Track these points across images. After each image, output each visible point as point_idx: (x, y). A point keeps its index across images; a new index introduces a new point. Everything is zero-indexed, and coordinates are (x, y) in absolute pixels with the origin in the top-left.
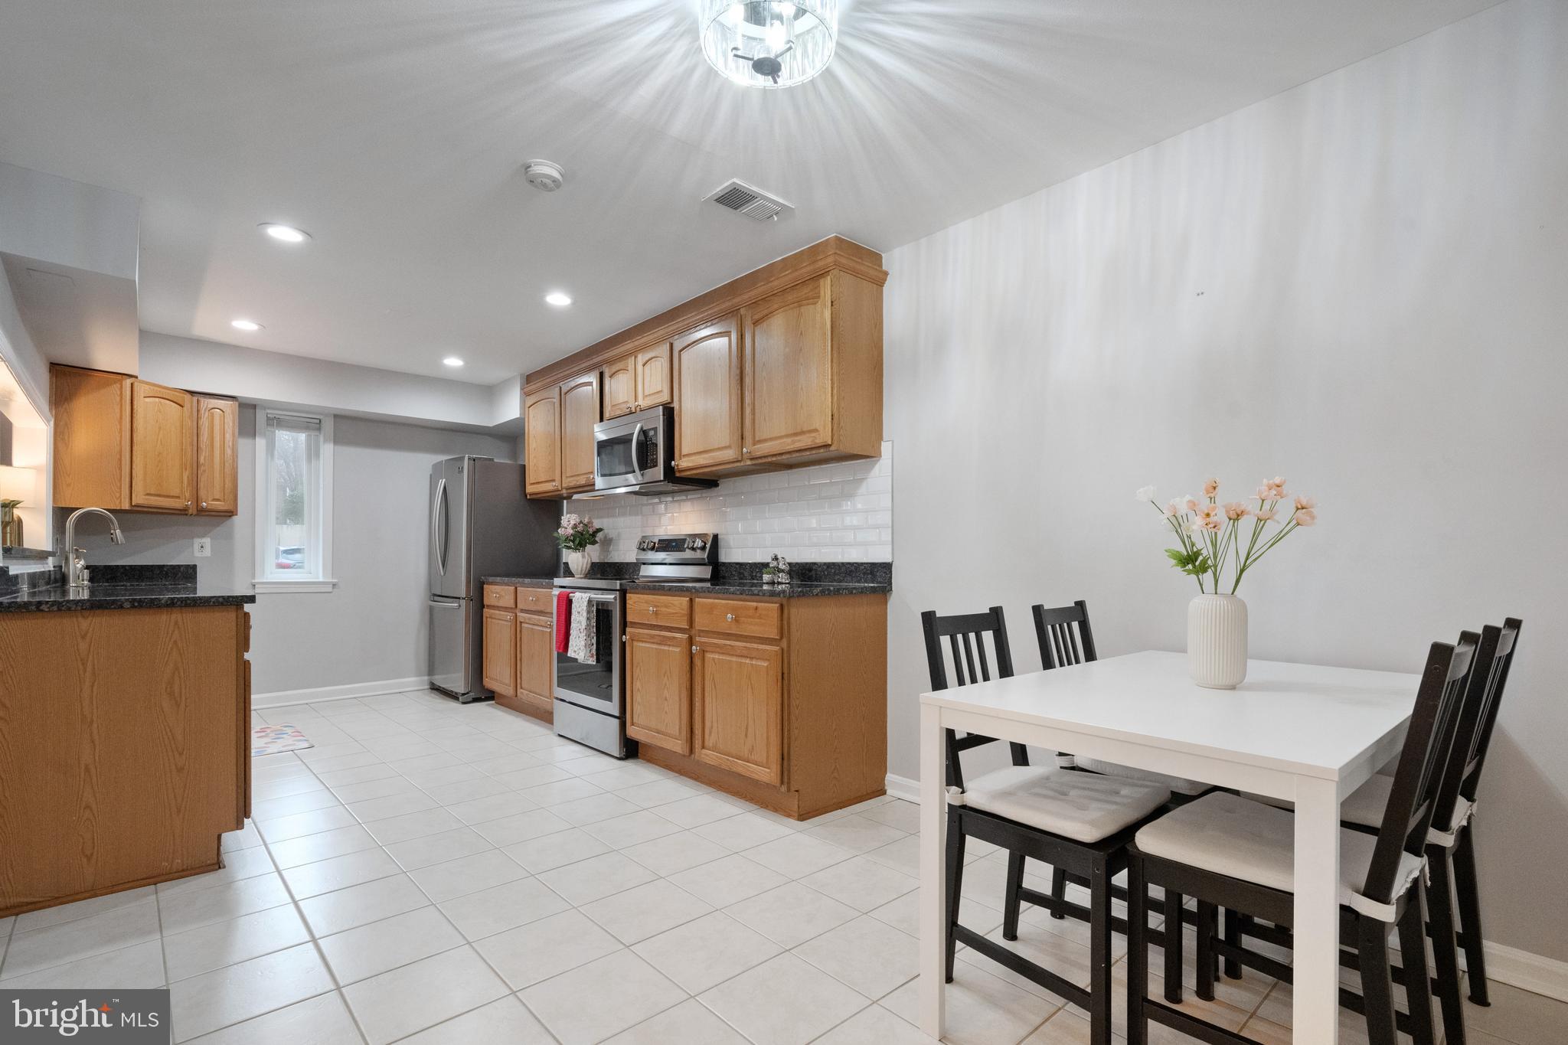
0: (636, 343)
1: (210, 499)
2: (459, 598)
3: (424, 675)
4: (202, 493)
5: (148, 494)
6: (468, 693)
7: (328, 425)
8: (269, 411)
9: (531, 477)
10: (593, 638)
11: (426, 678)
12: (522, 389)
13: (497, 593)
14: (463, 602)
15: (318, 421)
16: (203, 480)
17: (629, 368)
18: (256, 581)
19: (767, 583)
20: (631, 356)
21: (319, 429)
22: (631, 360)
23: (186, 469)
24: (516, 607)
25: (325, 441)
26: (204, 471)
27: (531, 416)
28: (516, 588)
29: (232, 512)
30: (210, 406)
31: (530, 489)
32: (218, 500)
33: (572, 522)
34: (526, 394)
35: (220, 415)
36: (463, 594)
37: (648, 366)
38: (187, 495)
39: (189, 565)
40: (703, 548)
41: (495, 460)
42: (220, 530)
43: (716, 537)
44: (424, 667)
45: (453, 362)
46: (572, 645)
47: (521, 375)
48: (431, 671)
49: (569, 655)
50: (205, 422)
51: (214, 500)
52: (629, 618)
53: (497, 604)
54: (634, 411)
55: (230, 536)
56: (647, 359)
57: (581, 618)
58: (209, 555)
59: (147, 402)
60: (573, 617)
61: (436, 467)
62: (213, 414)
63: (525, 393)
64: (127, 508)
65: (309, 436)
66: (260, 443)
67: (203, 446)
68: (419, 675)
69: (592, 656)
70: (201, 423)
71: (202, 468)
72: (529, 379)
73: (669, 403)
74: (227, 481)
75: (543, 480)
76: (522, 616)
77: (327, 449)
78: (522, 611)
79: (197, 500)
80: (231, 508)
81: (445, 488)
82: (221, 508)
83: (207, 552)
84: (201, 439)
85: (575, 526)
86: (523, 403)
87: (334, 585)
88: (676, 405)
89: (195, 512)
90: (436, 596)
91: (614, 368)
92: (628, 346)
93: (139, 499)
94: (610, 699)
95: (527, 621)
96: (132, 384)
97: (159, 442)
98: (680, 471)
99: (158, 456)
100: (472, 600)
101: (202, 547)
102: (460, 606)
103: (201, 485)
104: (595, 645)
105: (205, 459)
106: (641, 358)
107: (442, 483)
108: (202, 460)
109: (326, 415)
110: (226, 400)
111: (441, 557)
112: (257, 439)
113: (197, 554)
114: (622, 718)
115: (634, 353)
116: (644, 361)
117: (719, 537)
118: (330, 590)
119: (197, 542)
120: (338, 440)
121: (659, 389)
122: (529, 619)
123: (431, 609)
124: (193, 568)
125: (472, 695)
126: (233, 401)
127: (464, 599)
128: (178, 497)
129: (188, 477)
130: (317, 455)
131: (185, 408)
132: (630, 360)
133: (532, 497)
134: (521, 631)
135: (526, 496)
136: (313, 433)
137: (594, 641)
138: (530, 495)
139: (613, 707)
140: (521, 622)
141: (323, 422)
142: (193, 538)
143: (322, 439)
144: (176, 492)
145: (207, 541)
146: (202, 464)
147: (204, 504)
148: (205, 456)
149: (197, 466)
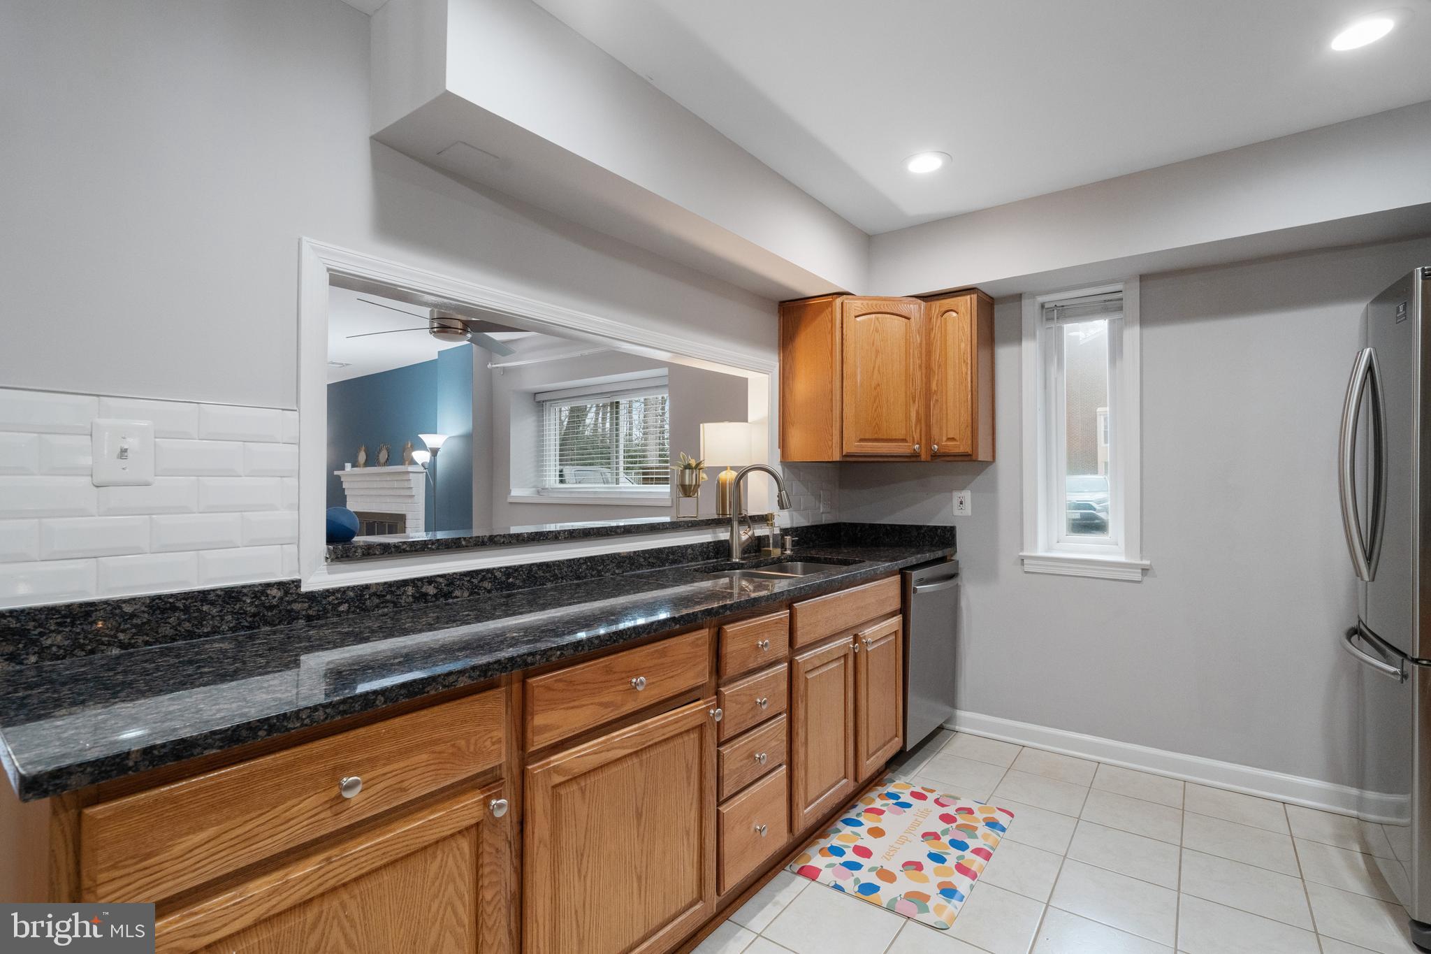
1: (944, 439)
4: (935, 431)
5: (862, 440)
7: (1132, 296)
8: (1041, 299)
16: (935, 412)
18: (1024, 554)
21: (1123, 310)
23: (914, 402)
26: (937, 400)
29: (970, 455)
32: (954, 440)
35: (955, 319)
38: (917, 437)
39: (945, 527)
42: (980, 480)
51: (949, 439)
55: (994, 488)
58: (970, 514)
59: (860, 322)
62: (945, 320)
64: (838, 459)
65: (1111, 323)
66: (1029, 347)
70: (932, 333)
71: (935, 397)
74: (962, 411)
77: (1132, 334)
79: (929, 439)
80: (968, 450)
83: (968, 510)
84: (933, 357)
87: (1145, 571)
89: (929, 459)
93: (853, 446)
96: (842, 303)
97: (876, 371)
99: (875, 389)
101: (961, 503)
103: (933, 421)
105: (937, 385)
108: (934, 387)
110: (962, 296)
112: (1024, 344)
113: (957, 512)
118: (1138, 577)
119: (957, 496)
124: (952, 530)
126: (970, 295)
128: (904, 440)
129: (918, 413)
130: (1122, 351)
131: (912, 320)
136: (1116, 317)
141: (1126, 294)
142: (951, 491)
143: (1126, 323)
144: (900, 433)
145: (967, 495)
146: (935, 391)
147: (936, 446)
148: (938, 380)
149: (928, 394)
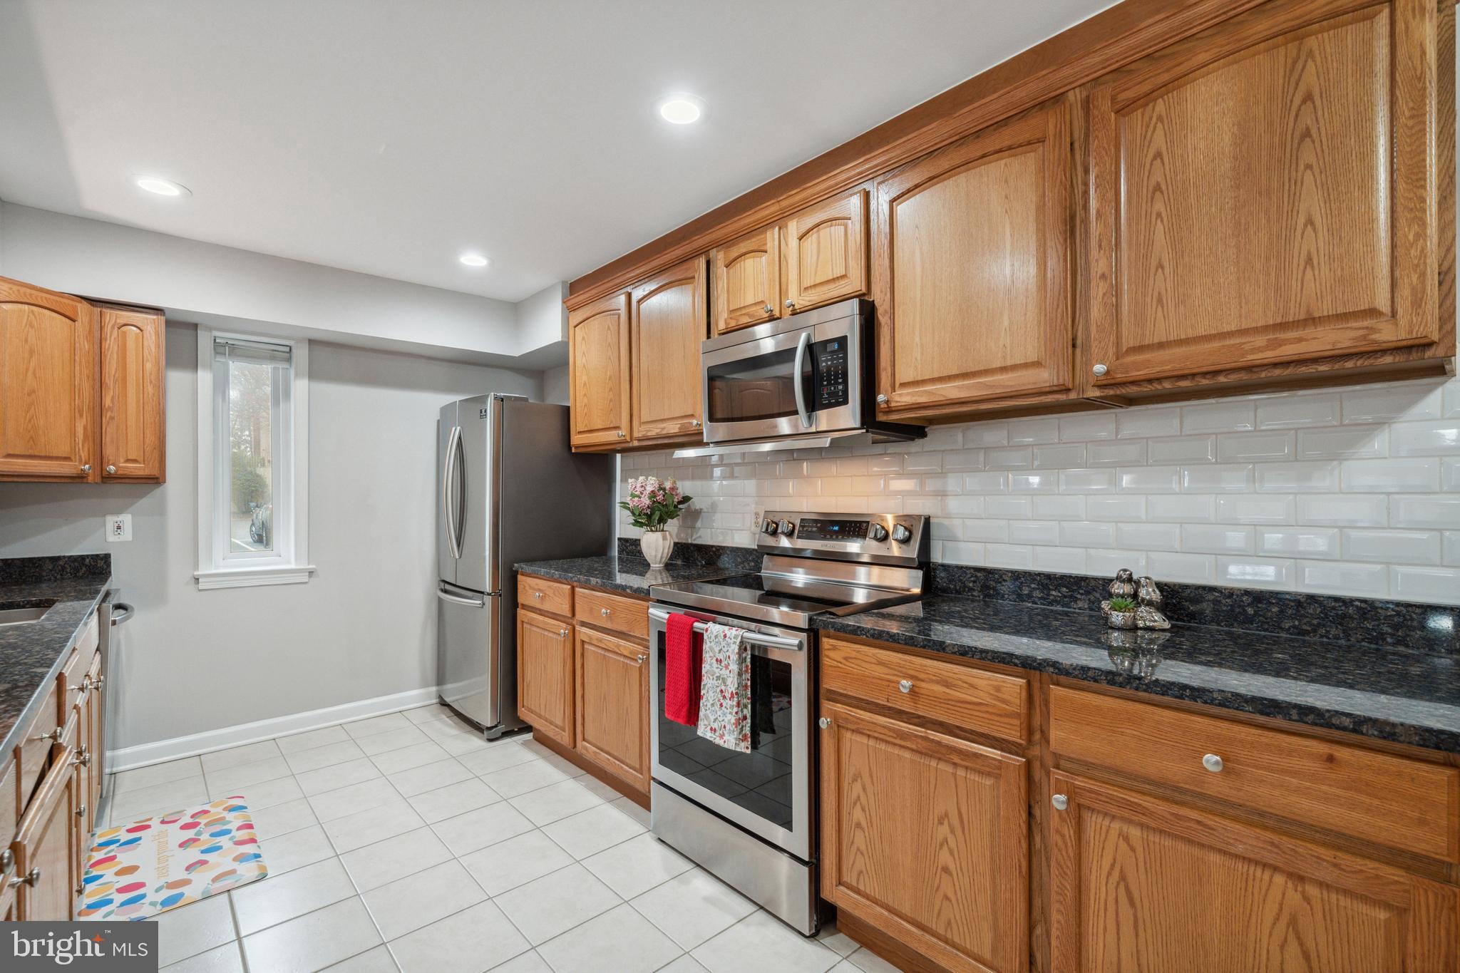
0: (784, 204)
1: (122, 460)
2: (482, 593)
3: (432, 686)
4: (109, 451)
5: (11, 455)
6: (496, 726)
7: (301, 354)
8: (216, 333)
9: (577, 423)
10: (746, 706)
11: (434, 689)
12: (564, 302)
13: (540, 590)
14: (488, 599)
15: (287, 349)
16: (110, 432)
17: (768, 247)
18: (200, 572)
19: (1119, 629)
20: (773, 227)
21: (289, 360)
22: (772, 236)
23: (81, 416)
24: (574, 614)
25: (297, 375)
26: (112, 418)
27: (579, 338)
28: (573, 588)
29: (157, 478)
30: (121, 321)
31: (576, 440)
32: (135, 461)
33: (649, 489)
34: (570, 309)
35: (137, 334)
36: (488, 587)
37: (811, 240)
38: (84, 455)
39: (97, 555)
40: (906, 541)
41: (530, 401)
42: (145, 502)
43: (927, 521)
44: (431, 674)
45: (473, 260)
46: (707, 717)
47: (563, 282)
48: (440, 680)
49: (700, 733)
50: (111, 345)
51: (128, 461)
52: (828, 683)
53: (539, 606)
54: (777, 314)
55: (161, 511)
56: (810, 225)
57: (724, 672)
58: (130, 538)
60: (706, 668)
61: (445, 410)
62: (125, 333)
63: (568, 308)
65: (275, 370)
66: (204, 378)
67: (109, 381)
68: (425, 685)
69: (744, 739)
70: (106, 345)
71: (109, 414)
72: (574, 287)
73: (864, 295)
74: (148, 432)
75: (601, 427)
76: (584, 632)
77: (300, 386)
78: (583, 624)
79: (100, 460)
80: (155, 472)
81: (460, 438)
82: (141, 473)
83: (127, 534)
84: (106, 370)
85: (653, 494)
86: (566, 321)
87: (311, 573)
88: (879, 296)
89: (98, 479)
90: (447, 586)
91: (735, 252)
92: (770, 209)
94: (787, 824)
95: (595, 642)
97: (30, 375)
98: (890, 411)
99: (29, 395)
100: (500, 595)
101: (119, 528)
102: (484, 604)
103: (107, 439)
104: (749, 721)
105: (112, 401)
106: (794, 227)
107: (455, 432)
108: (108, 402)
109: (299, 340)
110: (146, 313)
111: (455, 531)
112: (200, 372)
113: (111, 538)
114: (814, 865)
115: (780, 220)
116: (803, 230)
117: (932, 520)
118: (305, 579)
119: (111, 521)
120: (314, 374)
121: (840, 271)
122: (600, 640)
123: (440, 601)
124: (106, 558)
125: (502, 728)
126: (157, 314)
127: (489, 594)
128: (68, 459)
129: (85, 428)
130: (287, 395)
131: (80, 325)
132: (769, 234)
133: (579, 450)
134: (583, 655)
135: (570, 449)
136: (282, 366)
137: (748, 712)
138: (576, 447)
139: (797, 839)
140: (583, 642)
141: (294, 350)
142: (105, 516)
143: (292, 372)
144: (62, 450)
145: (126, 519)
146: (109, 407)
147: (111, 467)
148: (113, 397)
149: (99, 411)
